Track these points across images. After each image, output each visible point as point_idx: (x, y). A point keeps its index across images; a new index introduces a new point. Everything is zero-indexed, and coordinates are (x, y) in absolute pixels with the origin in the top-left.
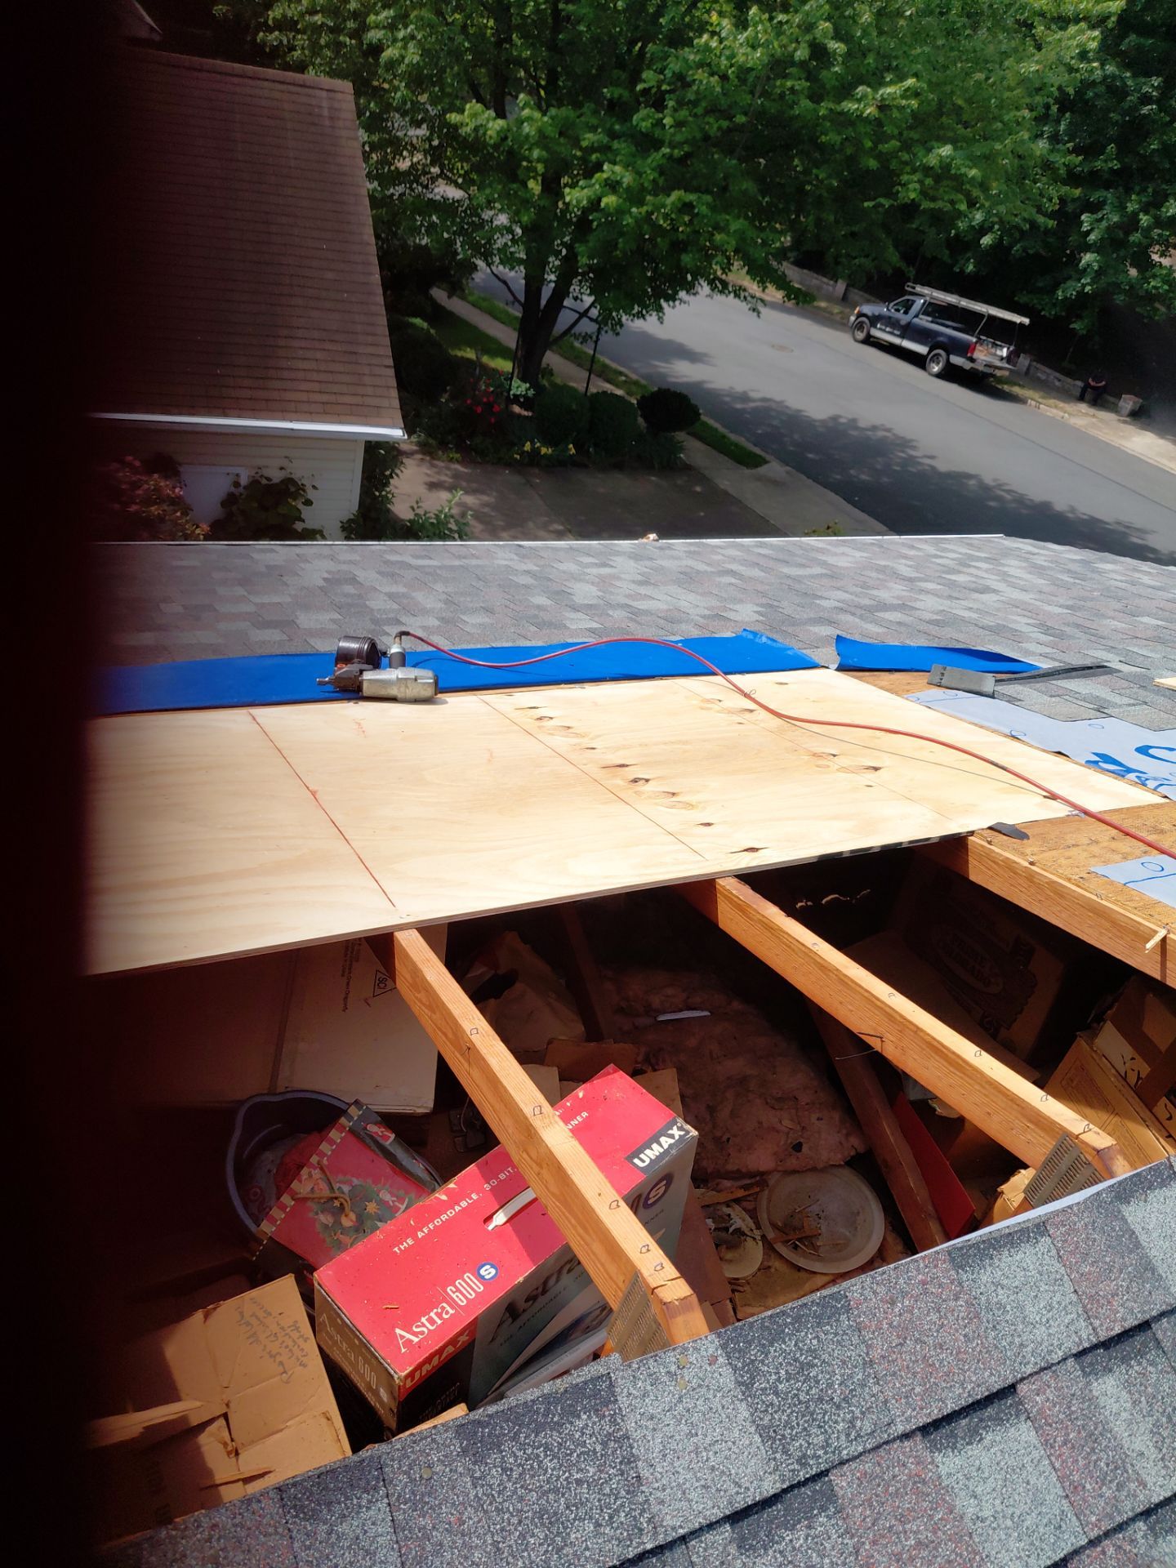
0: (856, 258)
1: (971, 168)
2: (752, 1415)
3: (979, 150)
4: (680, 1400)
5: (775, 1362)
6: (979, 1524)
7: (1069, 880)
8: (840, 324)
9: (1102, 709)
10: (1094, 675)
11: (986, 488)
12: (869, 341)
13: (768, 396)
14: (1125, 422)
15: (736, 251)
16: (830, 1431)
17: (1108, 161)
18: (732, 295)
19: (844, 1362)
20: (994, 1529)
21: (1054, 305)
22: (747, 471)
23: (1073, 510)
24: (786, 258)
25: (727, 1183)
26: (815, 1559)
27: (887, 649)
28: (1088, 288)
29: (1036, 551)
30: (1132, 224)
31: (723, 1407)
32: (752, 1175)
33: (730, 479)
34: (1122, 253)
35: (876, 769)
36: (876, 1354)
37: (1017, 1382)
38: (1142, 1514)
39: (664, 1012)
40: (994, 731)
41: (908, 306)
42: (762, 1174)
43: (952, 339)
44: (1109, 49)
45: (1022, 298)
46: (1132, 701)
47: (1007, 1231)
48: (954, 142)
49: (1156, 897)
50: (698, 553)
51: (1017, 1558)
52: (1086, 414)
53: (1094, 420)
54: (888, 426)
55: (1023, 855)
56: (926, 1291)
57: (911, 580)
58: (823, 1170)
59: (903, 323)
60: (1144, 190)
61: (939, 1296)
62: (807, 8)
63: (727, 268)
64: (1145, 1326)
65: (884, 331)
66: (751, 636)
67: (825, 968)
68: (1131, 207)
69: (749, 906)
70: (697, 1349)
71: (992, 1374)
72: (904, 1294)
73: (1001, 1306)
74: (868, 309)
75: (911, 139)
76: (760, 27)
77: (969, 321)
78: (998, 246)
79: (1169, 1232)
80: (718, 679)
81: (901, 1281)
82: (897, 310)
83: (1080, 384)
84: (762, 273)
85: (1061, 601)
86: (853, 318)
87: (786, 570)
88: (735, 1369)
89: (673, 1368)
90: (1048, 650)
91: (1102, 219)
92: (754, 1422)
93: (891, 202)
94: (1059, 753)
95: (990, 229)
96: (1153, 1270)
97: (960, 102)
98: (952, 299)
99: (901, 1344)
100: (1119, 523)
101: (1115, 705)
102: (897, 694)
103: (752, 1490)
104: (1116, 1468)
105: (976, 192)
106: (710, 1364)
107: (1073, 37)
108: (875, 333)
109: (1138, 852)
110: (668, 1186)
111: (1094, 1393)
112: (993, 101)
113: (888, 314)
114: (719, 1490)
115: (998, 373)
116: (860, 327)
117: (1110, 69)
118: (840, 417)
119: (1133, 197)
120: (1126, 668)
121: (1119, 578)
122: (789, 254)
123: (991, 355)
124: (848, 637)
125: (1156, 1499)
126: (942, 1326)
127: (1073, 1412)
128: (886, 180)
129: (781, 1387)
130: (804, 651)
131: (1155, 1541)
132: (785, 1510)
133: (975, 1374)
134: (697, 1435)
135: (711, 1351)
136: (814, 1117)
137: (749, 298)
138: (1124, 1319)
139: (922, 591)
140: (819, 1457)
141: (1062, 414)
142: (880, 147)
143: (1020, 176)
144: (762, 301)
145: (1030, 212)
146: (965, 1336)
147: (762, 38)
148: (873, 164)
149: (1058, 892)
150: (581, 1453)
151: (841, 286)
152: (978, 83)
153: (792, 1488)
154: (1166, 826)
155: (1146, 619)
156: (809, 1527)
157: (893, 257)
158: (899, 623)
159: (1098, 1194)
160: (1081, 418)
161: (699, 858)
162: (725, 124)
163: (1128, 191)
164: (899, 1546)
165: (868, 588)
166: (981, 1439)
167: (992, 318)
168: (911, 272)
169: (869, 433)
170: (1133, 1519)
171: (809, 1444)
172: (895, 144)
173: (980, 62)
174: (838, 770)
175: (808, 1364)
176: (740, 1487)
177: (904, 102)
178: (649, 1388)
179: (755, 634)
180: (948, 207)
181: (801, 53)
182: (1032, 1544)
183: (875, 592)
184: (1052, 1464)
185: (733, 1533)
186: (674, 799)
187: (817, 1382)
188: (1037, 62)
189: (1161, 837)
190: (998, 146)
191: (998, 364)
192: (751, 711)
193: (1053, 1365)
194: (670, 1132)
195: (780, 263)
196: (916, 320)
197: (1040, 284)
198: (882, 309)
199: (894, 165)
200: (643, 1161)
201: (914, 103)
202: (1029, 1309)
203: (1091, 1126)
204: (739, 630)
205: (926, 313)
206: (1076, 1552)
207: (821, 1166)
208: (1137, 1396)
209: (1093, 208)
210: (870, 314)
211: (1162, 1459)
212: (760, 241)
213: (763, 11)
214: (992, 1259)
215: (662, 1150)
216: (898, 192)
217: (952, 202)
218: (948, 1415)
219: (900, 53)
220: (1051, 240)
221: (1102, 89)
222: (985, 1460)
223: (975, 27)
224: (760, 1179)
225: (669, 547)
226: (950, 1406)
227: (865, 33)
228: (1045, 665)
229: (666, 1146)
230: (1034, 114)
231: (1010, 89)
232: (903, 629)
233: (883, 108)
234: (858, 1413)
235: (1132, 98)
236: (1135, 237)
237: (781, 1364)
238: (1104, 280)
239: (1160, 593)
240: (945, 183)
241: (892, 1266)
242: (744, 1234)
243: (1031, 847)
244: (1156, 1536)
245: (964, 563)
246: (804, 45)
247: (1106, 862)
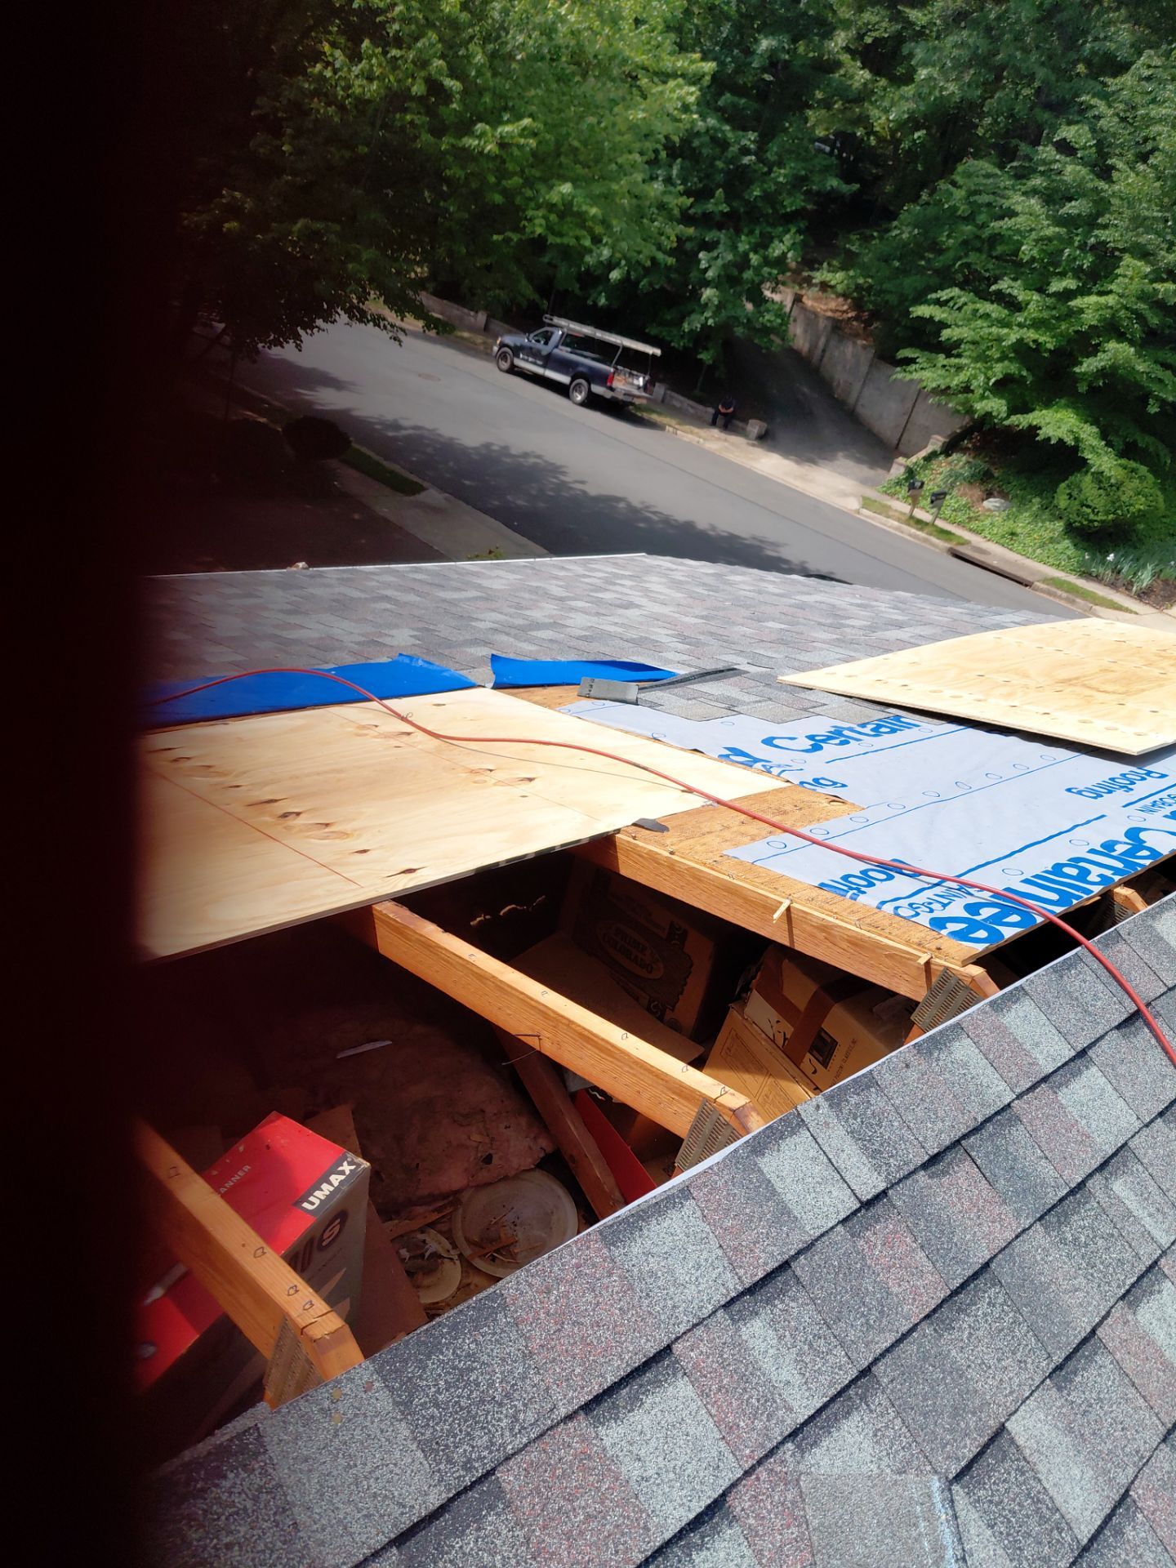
0: (489, 290)
1: (592, 206)
2: (413, 1432)
3: (597, 189)
4: (336, 1435)
5: (433, 1376)
6: (644, 1484)
7: (705, 864)
8: (484, 354)
9: (732, 707)
10: (725, 677)
11: (633, 510)
12: (514, 371)
13: (420, 424)
14: (753, 445)
15: (371, 280)
16: (493, 1430)
17: (718, 205)
18: (371, 323)
19: (503, 1360)
20: (659, 1485)
21: (682, 337)
22: (407, 499)
23: (713, 528)
24: (424, 288)
25: (420, 1209)
26: (486, 1557)
27: (537, 665)
28: (710, 322)
29: (674, 567)
30: (743, 263)
31: (382, 1431)
32: (444, 1196)
33: (387, 505)
34: (738, 289)
35: (530, 780)
36: (534, 1345)
37: (673, 1343)
38: (790, 1435)
39: (343, 1050)
40: (638, 735)
41: (547, 337)
42: (456, 1193)
43: (591, 368)
44: (707, 104)
45: (653, 330)
46: (758, 699)
47: (654, 1201)
48: (575, 181)
49: (780, 871)
50: (348, 580)
51: (680, 1505)
52: (719, 439)
53: (726, 444)
54: (539, 452)
55: (664, 846)
56: (580, 1274)
57: (562, 599)
58: (516, 1177)
59: (544, 353)
60: (751, 232)
61: (593, 1275)
62: (419, 45)
63: (363, 298)
64: (785, 1266)
65: (527, 361)
66: (407, 661)
67: (482, 977)
68: (743, 247)
69: (406, 927)
70: (351, 1380)
71: (648, 1340)
72: (559, 1281)
73: (652, 1273)
74: (510, 340)
75: (534, 177)
76: (374, 61)
77: (606, 351)
78: (626, 280)
79: (801, 1175)
80: (374, 705)
81: (556, 1269)
82: (538, 341)
83: (711, 411)
84: (402, 303)
85: (697, 612)
86: (496, 349)
87: (443, 594)
88: (392, 1390)
89: (326, 1404)
90: (685, 657)
91: (717, 257)
92: (415, 1438)
93: (519, 236)
94: (696, 750)
95: (617, 265)
96: (789, 1213)
97: (576, 144)
98: (587, 330)
99: (559, 1330)
100: (754, 538)
101: (744, 703)
102: (550, 707)
103: (417, 1507)
104: (766, 1401)
105: (599, 229)
106: (365, 1392)
107: (673, 91)
108: (519, 363)
109: (764, 833)
110: (342, 1224)
111: (744, 1338)
112: (606, 144)
113: (529, 344)
114: (382, 1516)
115: (637, 401)
116: (504, 357)
117: (712, 122)
118: (492, 444)
119: (743, 238)
120: (753, 669)
121: (747, 588)
122: (428, 285)
123: (629, 385)
124: (504, 655)
125: (801, 1420)
126: (598, 1304)
127: (725, 1360)
128: (511, 214)
129: (440, 1398)
130: (461, 672)
131: (802, 1457)
132: (453, 1519)
133: (632, 1343)
134: (356, 1466)
135: (365, 1378)
136: (502, 1126)
137: (389, 327)
138: (766, 1264)
139: (572, 609)
140: (485, 1457)
141: (697, 439)
142: (504, 182)
143: (638, 215)
144: (403, 330)
145: (649, 250)
146: (620, 1309)
147: (377, 71)
148: (498, 198)
149: (696, 876)
150: (230, 1515)
151: (482, 317)
152: (591, 128)
153: (458, 1494)
154: (788, 808)
155: (771, 624)
156: (479, 1529)
157: (527, 290)
158: (551, 641)
159: (735, 1151)
160: (715, 442)
161: (354, 886)
162: (347, 154)
163: (738, 232)
164: (569, 1524)
165: (522, 608)
166: (642, 1404)
167: (626, 349)
168: (545, 304)
169: (522, 460)
170: (782, 1443)
171: (473, 1447)
172: (517, 180)
173: (589, 106)
174: (495, 784)
175: (466, 1369)
176: (404, 1507)
177: (522, 141)
178: (301, 1429)
179: (411, 658)
180: (573, 242)
181: (418, 89)
182: (694, 1489)
183: (528, 613)
184: (709, 1412)
185: (401, 1554)
186: (327, 830)
187: (478, 1385)
188: (643, 110)
189: (784, 817)
190: (615, 187)
191: (636, 392)
192: (409, 734)
193: (704, 1319)
194: (340, 1168)
195: (416, 293)
196: (556, 351)
197: (668, 317)
198: (523, 340)
199: (518, 200)
200: (313, 1204)
201: (532, 142)
202: (679, 1271)
203: (727, 1089)
204: (395, 655)
205: (565, 344)
206: (733, 1485)
207: (512, 1174)
208: (782, 1331)
209: (709, 247)
210: (512, 344)
211: (806, 1383)
212: (393, 270)
213: (375, 44)
214: (641, 1230)
215: (332, 1189)
216: (524, 227)
217: (577, 238)
218: (609, 1388)
219: (515, 94)
220: (673, 276)
221: (707, 139)
222: (647, 1422)
223: (585, 75)
224: (453, 1198)
225: (321, 575)
226: (610, 1379)
227: (479, 73)
228: (682, 671)
229: (336, 1184)
230: (645, 158)
231: (621, 134)
232: (554, 646)
233: (503, 145)
234: (520, 1406)
235: (734, 149)
236: (748, 275)
237: (440, 1375)
238: (724, 313)
239: (784, 600)
240: (569, 219)
241: (546, 1256)
242: (441, 1257)
243: (670, 839)
244: (803, 1452)
245: (610, 581)
246: (419, 81)
247: (736, 845)
